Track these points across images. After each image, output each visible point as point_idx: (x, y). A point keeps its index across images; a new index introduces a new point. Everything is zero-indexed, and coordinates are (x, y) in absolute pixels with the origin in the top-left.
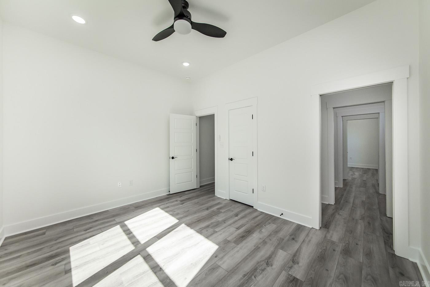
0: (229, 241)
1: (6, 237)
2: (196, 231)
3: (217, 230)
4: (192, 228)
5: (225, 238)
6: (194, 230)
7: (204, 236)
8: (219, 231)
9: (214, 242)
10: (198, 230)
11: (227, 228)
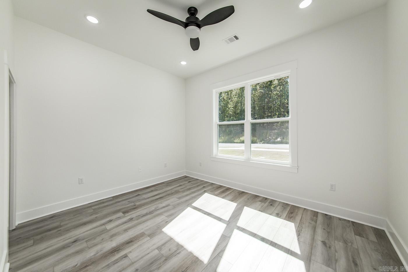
0: (149, 236)
1: (384, 230)
2: (185, 249)
3: (156, 252)
4: (191, 253)
5: (152, 239)
6: (187, 250)
7: (174, 241)
8: (155, 249)
9: (166, 234)
10: (182, 251)
11: (140, 257)
